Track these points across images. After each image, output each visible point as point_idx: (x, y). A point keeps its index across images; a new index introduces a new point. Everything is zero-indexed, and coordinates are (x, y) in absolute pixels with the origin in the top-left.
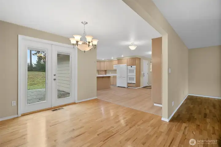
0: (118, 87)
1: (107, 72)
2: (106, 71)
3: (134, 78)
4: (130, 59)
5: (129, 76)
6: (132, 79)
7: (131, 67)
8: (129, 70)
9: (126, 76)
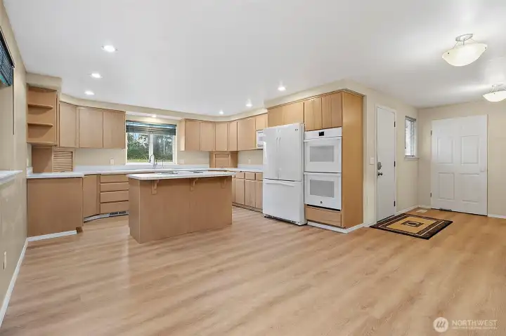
0: (270, 217)
1: (241, 157)
2: (235, 155)
3: (331, 184)
4: (317, 100)
5: (310, 177)
6: (326, 188)
7: (322, 134)
8: (312, 148)
9: (299, 177)
